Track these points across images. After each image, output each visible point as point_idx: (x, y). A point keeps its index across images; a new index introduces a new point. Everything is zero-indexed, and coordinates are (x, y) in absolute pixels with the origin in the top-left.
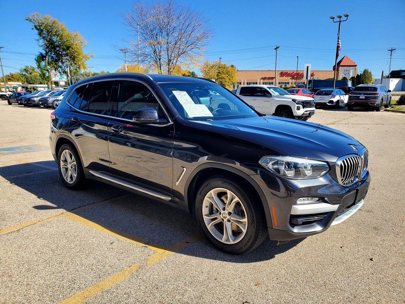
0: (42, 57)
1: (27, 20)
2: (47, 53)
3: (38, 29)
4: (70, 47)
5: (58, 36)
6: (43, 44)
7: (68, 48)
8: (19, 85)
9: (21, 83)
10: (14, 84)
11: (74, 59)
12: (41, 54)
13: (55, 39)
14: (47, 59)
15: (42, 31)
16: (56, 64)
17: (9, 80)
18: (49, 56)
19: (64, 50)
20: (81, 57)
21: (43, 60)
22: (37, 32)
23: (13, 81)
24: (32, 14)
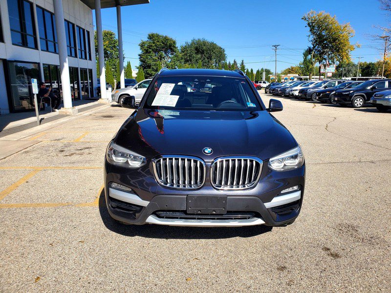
0: (309, 51)
1: (302, 19)
2: (314, 47)
3: (310, 26)
4: (337, 39)
5: (327, 29)
6: (313, 39)
7: (334, 40)
8: (296, 77)
9: (297, 75)
10: (291, 76)
11: (338, 51)
12: (310, 48)
13: (324, 33)
14: (313, 52)
15: (314, 26)
16: (320, 57)
17: (290, 72)
18: (315, 50)
19: (330, 42)
20: (346, 48)
21: (310, 54)
22: (309, 28)
23: (292, 73)
24: (308, 13)
